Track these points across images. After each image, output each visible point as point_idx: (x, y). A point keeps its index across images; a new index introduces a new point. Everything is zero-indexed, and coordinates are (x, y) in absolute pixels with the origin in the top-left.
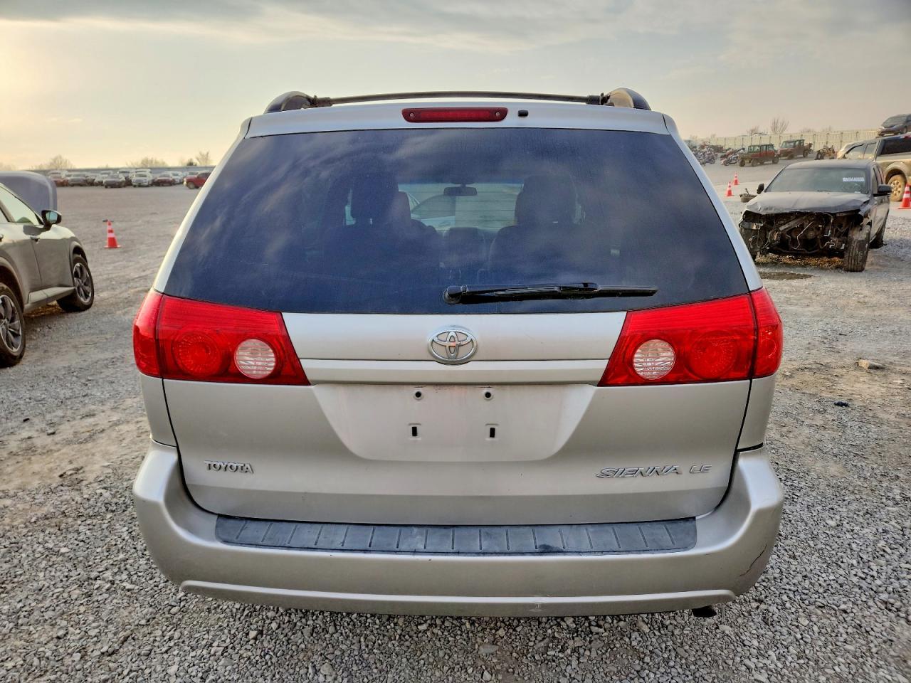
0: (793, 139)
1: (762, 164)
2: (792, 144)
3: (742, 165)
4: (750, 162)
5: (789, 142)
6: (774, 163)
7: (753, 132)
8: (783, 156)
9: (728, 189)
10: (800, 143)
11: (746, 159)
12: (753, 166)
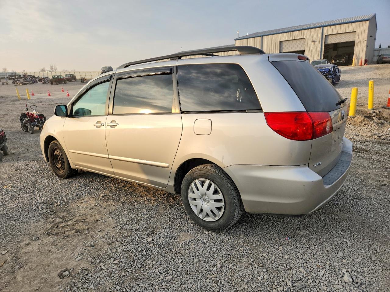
0: (70, 74)
1: (60, 84)
2: (69, 76)
3: (52, 84)
4: (55, 83)
5: (68, 75)
6: (65, 83)
7: (43, 70)
8: (67, 81)
9: (67, 93)
10: (72, 75)
11: (53, 81)
12: (57, 84)
